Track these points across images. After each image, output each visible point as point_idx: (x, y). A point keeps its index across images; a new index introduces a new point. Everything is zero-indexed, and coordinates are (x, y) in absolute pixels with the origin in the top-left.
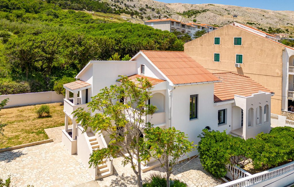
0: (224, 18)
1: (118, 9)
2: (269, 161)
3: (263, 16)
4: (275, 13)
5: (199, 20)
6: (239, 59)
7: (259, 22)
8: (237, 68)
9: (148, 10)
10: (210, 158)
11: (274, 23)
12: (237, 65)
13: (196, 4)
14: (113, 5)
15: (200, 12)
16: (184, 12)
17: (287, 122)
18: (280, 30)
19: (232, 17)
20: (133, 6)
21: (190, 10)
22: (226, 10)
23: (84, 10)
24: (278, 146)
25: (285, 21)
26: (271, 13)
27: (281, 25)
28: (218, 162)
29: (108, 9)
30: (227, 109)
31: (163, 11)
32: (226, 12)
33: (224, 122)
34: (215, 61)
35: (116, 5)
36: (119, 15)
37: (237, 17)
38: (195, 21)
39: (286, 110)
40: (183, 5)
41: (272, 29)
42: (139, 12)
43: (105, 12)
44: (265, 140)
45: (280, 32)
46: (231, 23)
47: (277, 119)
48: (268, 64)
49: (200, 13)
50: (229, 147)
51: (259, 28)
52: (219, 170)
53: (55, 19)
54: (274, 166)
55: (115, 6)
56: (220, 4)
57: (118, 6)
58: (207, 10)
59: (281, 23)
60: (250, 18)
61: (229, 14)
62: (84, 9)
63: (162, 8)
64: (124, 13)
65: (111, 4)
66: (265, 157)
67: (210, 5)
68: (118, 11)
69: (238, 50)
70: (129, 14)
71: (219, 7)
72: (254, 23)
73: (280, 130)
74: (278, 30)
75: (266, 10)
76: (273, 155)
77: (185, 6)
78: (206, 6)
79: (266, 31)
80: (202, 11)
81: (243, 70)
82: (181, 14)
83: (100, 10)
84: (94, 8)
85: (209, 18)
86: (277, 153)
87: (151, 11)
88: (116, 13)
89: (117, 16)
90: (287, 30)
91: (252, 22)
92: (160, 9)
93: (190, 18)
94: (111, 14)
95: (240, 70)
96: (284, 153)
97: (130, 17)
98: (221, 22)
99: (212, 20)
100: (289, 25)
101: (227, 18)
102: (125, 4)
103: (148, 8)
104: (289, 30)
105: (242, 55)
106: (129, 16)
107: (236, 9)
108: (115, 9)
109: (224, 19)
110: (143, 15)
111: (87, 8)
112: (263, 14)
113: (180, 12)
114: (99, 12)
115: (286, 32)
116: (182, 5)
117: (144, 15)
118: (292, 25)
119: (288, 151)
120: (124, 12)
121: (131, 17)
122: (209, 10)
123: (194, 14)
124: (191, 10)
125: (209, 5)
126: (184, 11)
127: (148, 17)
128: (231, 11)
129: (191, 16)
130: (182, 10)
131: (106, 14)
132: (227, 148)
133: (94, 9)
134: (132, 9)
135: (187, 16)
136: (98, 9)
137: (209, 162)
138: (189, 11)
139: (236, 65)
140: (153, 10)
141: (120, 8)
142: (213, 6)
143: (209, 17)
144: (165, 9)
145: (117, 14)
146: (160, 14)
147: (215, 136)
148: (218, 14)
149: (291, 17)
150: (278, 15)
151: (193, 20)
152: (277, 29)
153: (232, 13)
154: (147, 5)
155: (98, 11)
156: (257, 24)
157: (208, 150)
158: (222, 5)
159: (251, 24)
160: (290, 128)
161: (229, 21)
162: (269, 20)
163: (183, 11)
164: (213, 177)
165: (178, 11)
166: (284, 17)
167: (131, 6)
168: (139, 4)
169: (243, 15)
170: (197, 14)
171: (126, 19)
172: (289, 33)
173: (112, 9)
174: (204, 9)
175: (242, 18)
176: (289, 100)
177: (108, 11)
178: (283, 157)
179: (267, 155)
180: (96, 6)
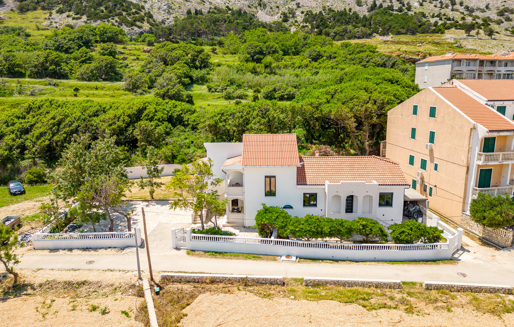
1: (444, 21)
6: (432, 137)
8: (428, 149)
12: (428, 145)
29: (421, 26)
33: (316, 206)
34: (411, 138)
35: (441, 13)
36: (442, 33)
39: (468, 212)
48: (456, 147)
55: (439, 15)
57: (445, 14)
62: (375, 34)
64: (453, 29)
65: (431, 14)
68: (442, 27)
70: (463, 29)
81: (434, 153)
83: (403, 31)
88: (437, 31)
94: (424, 34)
95: (431, 153)
105: (434, 133)
106: (462, 33)
108: (436, 22)
111: (381, 31)
114: (402, 34)
120: (454, 25)
121: (465, 35)
131: (414, 37)
133: (393, 30)
136: (400, 30)
141: (449, 19)
155: (399, 33)
171: (454, 41)
173: (431, 23)
177: (420, 29)
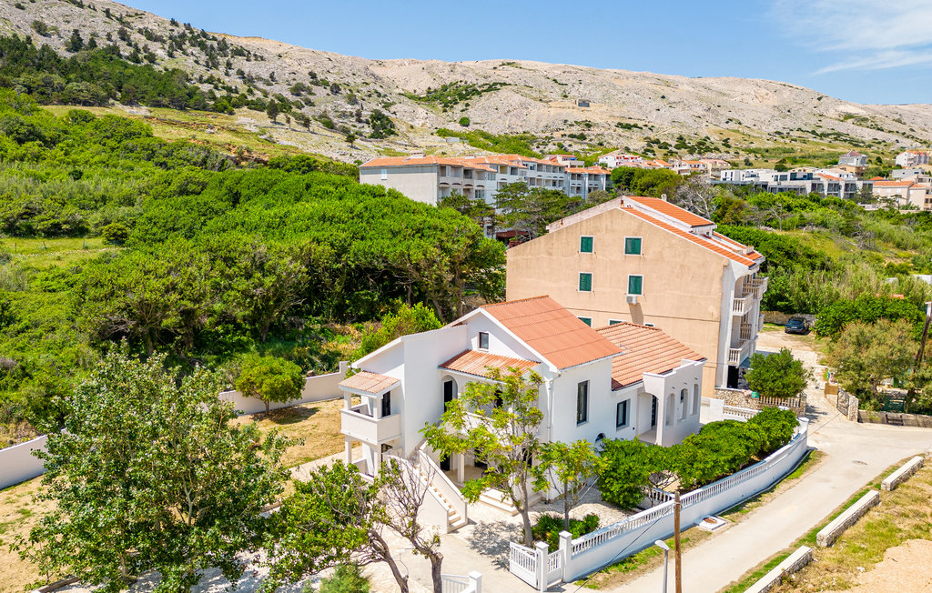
0: (553, 111)
1: (224, 93)
2: (704, 474)
3: (663, 97)
4: (694, 86)
5: (478, 120)
6: (635, 284)
7: (650, 119)
8: (631, 304)
9: (320, 92)
10: (617, 480)
11: (690, 122)
12: (631, 298)
13: (465, 63)
14: (205, 78)
15: (479, 90)
16: (429, 93)
17: (725, 410)
18: (708, 144)
19: (575, 106)
20: (266, 76)
21: (448, 83)
22: (555, 81)
23: (113, 104)
24: (717, 451)
25: (722, 113)
26: (685, 86)
27: (710, 126)
28: (632, 485)
29: (190, 95)
30: (629, 400)
31: (364, 89)
32: (557, 88)
33: (624, 423)
34: (581, 289)
35: (212, 77)
36: (231, 113)
37: (588, 106)
38: (465, 122)
39: (724, 385)
40: (424, 65)
41: (687, 142)
42: (292, 98)
43: (182, 108)
44: (697, 444)
45: (708, 150)
46: (571, 125)
47: (708, 405)
48: (695, 295)
49: (479, 93)
50: (647, 461)
51: (650, 138)
52: (632, 496)
53: (48, 153)
54: (709, 482)
55: (210, 80)
56: (537, 63)
57: (219, 80)
58: (502, 84)
59: (710, 119)
60: (625, 109)
61: (566, 96)
62: (111, 101)
63: (359, 81)
64: (245, 108)
65: (195, 76)
66: (697, 469)
67: (509, 64)
68: (225, 102)
69: (633, 266)
70: (262, 111)
71: (535, 71)
72: (636, 126)
73: (718, 426)
74: (703, 144)
75: (671, 77)
76: (709, 466)
77: (428, 70)
78: (495, 68)
79: (670, 148)
80: (486, 87)
81: (642, 308)
82: (420, 98)
83: (165, 101)
84: (145, 92)
85: (509, 111)
86: (715, 462)
87: (328, 95)
88: (220, 109)
89: (222, 119)
90: (726, 143)
91: (632, 122)
92: (353, 84)
93: (450, 113)
94: (202, 112)
95: (636, 310)
96: (725, 461)
97: (269, 122)
98: (544, 123)
99: (517, 116)
100: (732, 125)
101: (560, 111)
102: (241, 73)
103: (317, 84)
104: (730, 142)
105: (640, 277)
106: (263, 118)
107: (586, 79)
108: (211, 92)
109: (552, 114)
110: (303, 110)
111: (119, 95)
112: (663, 93)
113: (415, 91)
114: (164, 106)
115: (723, 149)
116: (419, 66)
117: (307, 111)
118: (740, 123)
119: (730, 457)
120: (242, 102)
121: (269, 120)
122: (505, 84)
123: (462, 97)
124: (451, 85)
125: (504, 64)
126: (429, 88)
127: (321, 117)
128: (570, 85)
129: (452, 107)
130: (422, 84)
131: (187, 115)
132: (644, 463)
133: (143, 97)
134: (268, 88)
135: (440, 107)
136: (159, 99)
137: (615, 488)
138: (445, 88)
139: (628, 297)
140: (336, 89)
141: (229, 90)
142: (517, 70)
143: (507, 109)
144: (372, 85)
145: (223, 112)
146: (357, 103)
147: (622, 448)
148: (535, 99)
149: (738, 99)
150: (704, 93)
151: (458, 121)
152: (699, 140)
153: (573, 93)
154: (313, 75)
155: (158, 105)
156: (644, 128)
157: (614, 470)
158: (543, 66)
159: (628, 127)
160: (733, 421)
161: (566, 121)
162: (678, 113)
163: (426, 88)
164: (620, 510)
165: (410, 89)
166: (721, 100)
167: (260, 79)
168: (287, 71)
169: (606, 98)
170: (470, 98)
171: (257, 130)
172: (732, 152)
173: (203, 93)
174: (491, 81)
175: (605, 108)
176: (730, 367)
177: (192, 102)
178: (723, 466)
179: (701, 466)
180: (150, 88)
